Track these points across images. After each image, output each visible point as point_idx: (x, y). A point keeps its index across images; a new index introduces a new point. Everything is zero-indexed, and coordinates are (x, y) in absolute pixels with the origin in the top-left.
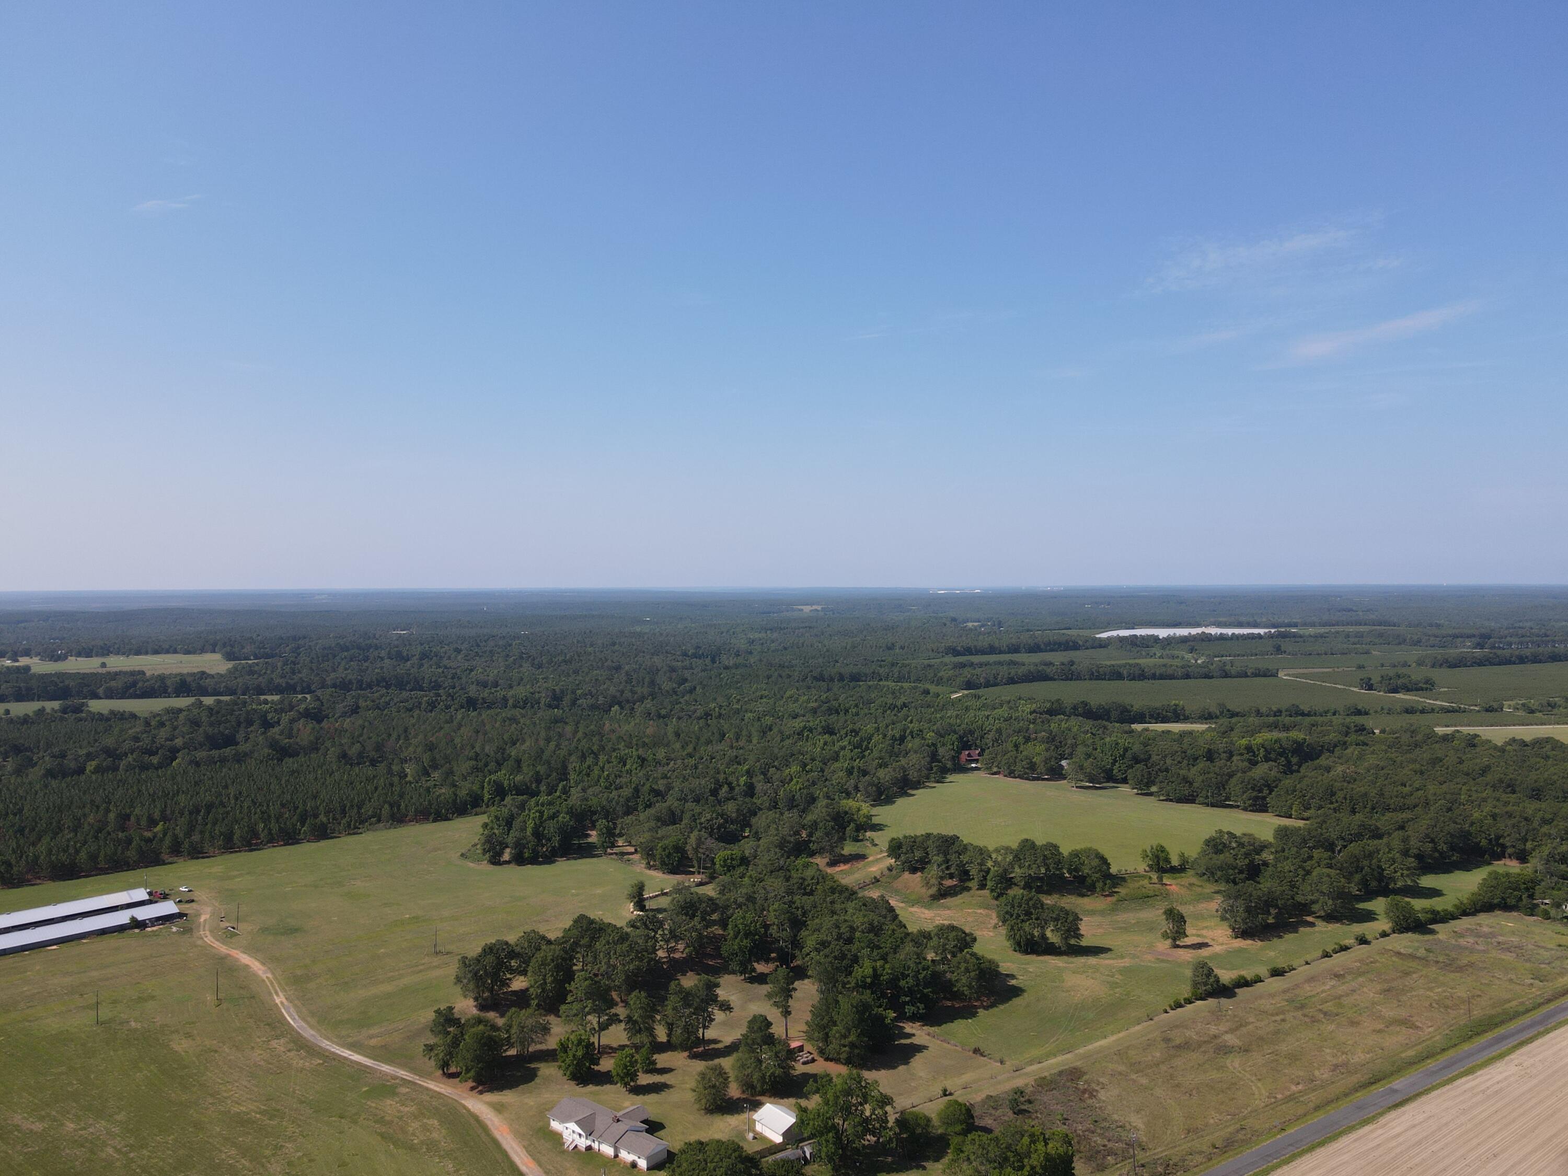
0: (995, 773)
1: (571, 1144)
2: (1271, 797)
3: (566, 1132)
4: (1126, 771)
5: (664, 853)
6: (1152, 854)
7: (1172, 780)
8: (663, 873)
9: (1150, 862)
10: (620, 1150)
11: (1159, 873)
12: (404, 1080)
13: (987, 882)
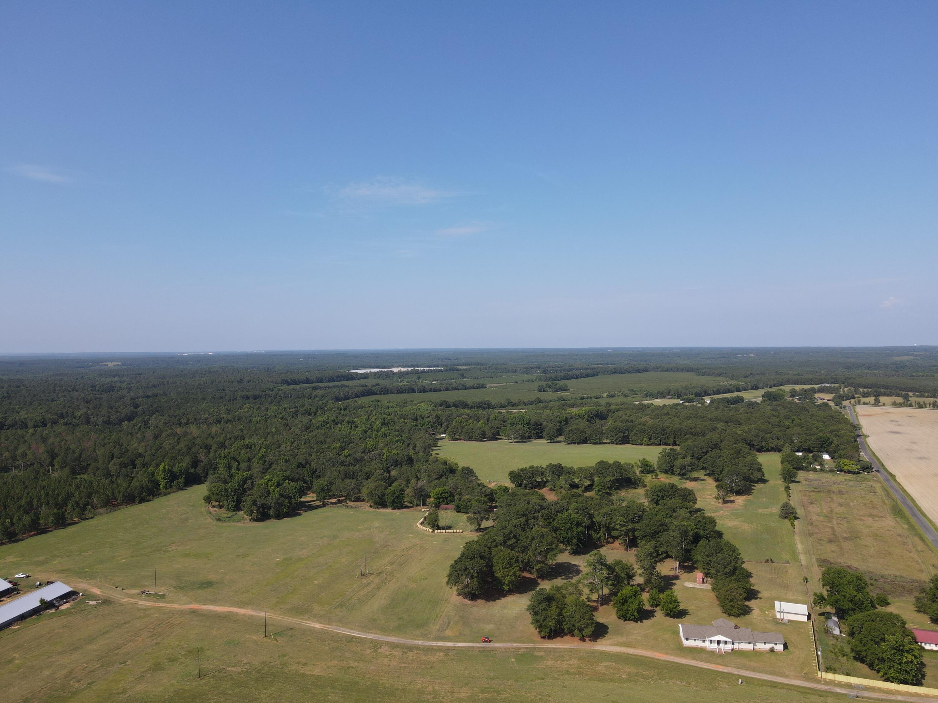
0: (458, 439)
1: (720, 650)
2: (631, 435)
3: (707, 644)
4: (530, 432)
5: (395, 495)
6: (642, 464)
7: (575, 432)
8: (393, 509)
9: (640, 469)
10: (757, 644)
11: (647, 474)
12: (526, 648)
13: (594, 487)
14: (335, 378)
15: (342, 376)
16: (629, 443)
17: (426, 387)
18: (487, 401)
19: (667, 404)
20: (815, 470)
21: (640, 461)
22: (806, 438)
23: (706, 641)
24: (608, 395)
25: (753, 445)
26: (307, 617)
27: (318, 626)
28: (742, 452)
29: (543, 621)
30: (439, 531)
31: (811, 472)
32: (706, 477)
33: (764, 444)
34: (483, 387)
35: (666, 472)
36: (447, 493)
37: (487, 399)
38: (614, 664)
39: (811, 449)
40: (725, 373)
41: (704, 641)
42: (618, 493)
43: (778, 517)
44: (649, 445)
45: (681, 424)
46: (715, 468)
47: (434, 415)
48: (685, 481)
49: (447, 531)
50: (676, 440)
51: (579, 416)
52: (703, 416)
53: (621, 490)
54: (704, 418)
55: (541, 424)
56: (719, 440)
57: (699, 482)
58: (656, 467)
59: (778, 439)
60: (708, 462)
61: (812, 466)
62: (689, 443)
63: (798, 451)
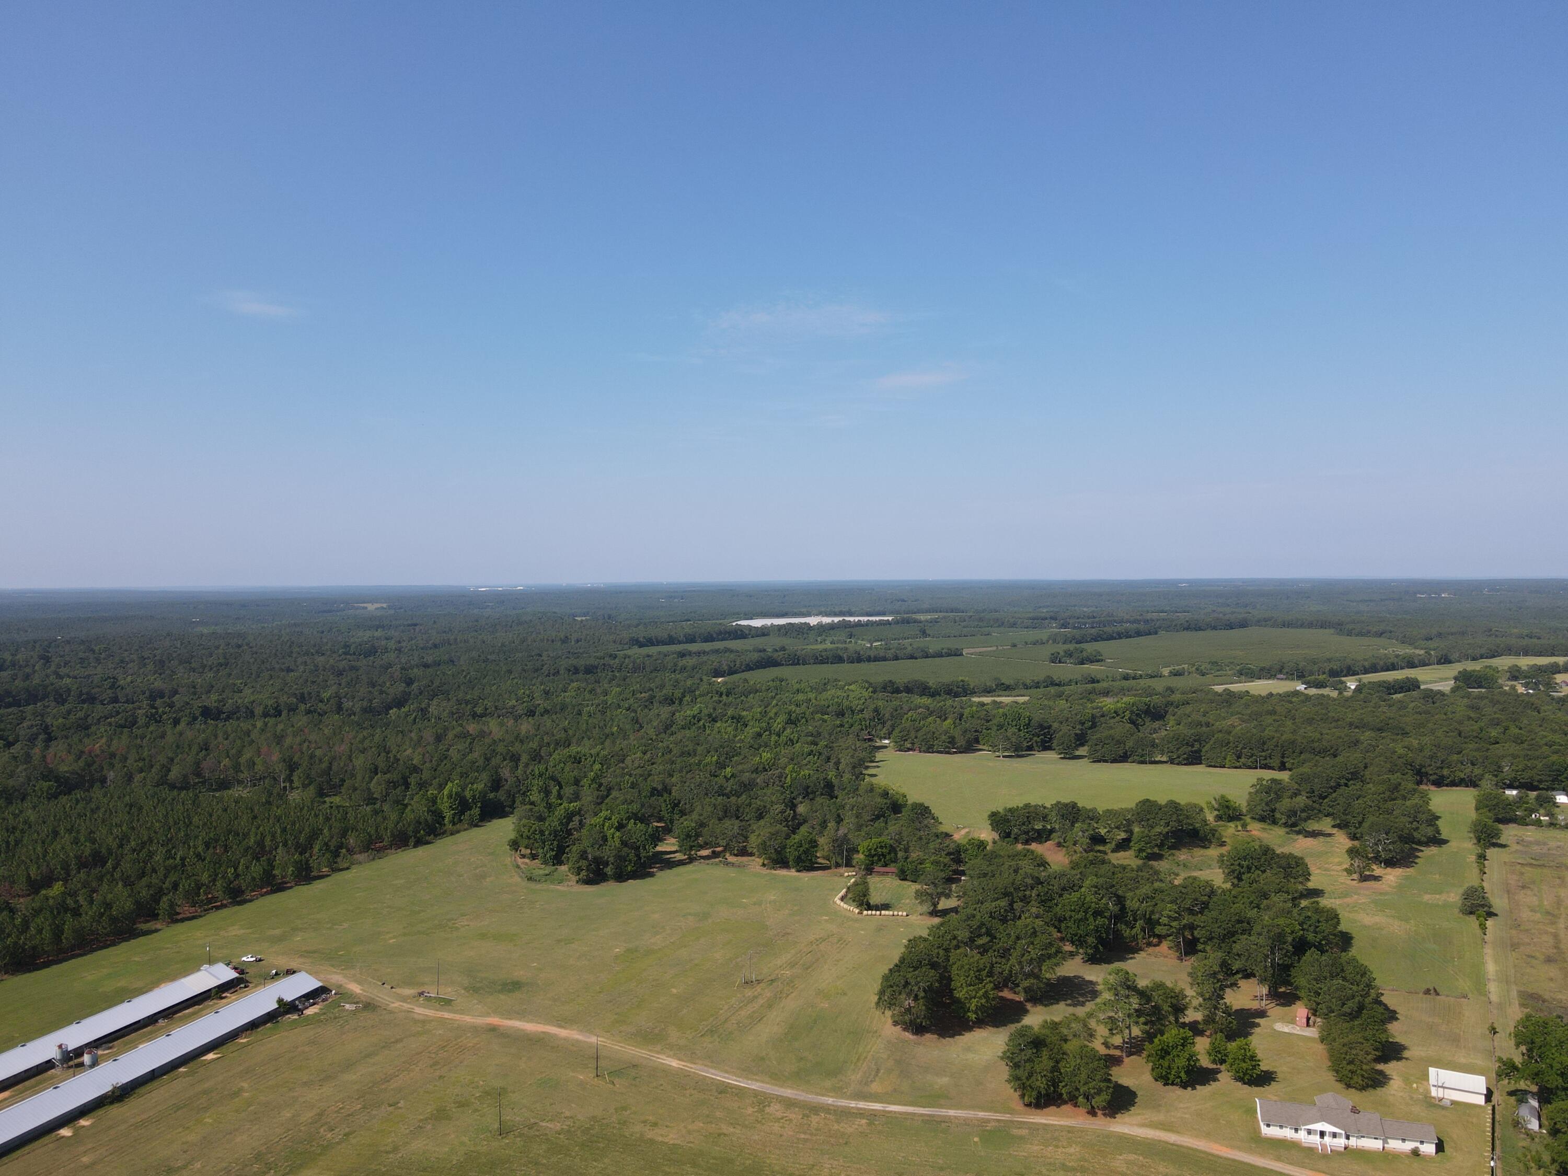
0: (909, 750)
1: (1324, 1146)
2: (1204, 750)
3: (1302, 1136)
4: (1031, 739)
5: (801, 849)
6: (1220, 804)
7: (1106, 742)
8: (798, 871)
9: (1216, 813)
10: (1389, 1140)
11: (1229, 822)
12: (998, 1121)
13: (1132, 844)
14: (715, 636)
15: (726, 632)
16: (1201, 763)
17: (861, 653)
18: (962, 681)
19: (1274, 692)
20: (1538, 823)
21: (1215, 800)
22: (1526, 765)
23: (1301, 1129)
24: (1171, 672)
25: (1427, 773)
26: (658, 1048)
27: (675, 1063)
28: (1402, 788)
29: (1028, 1079)
30: (870, 912)
31: (1530, 827)
32: (1335, 831)
33: (1445, 772)
34: (957, 653)
35: (1262, 819)
36: (886, 847)
37: (960, 678)
38: (1141, 1158)
39: (1536, 783)
40: (1391, 632)
41: (1296, 1130)
42: (1174, 855)
43: (1456, 911)
44: (1236, 768)
45: (1294, 732)
46: (1349, 817)
47: (873, 707)
48: (1295, 837)
49: (883, 912)
50: (1286, 760)
51: (1115, 712)
52: (1336, 718)
53: (1180, 850)
54: (1338, 720)
55: (1050, 727)
56: (1362, 765)
57: (1321, 839)
58: (1244, 811)
59: (1473, 764)
60: (1338, 804)
61: (1533, 816)
62: (1305, 769)
63: (1511, 787)
